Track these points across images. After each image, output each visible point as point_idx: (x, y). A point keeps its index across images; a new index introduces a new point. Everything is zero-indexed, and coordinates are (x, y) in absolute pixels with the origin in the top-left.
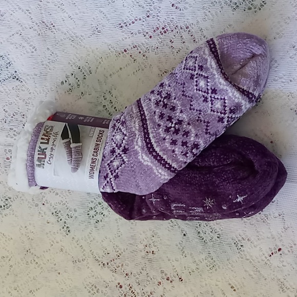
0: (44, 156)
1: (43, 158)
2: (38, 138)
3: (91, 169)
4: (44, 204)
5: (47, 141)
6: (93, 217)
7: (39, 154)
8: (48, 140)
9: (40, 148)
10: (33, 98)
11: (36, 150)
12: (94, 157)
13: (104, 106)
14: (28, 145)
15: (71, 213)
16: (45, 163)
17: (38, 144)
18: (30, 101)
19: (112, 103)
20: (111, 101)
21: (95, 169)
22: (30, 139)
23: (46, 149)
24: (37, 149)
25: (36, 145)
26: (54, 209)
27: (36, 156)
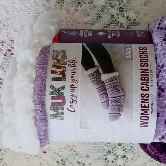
0: (61, 101)
1: (59, 104)
2: (46, 73)
3: (143, 112)
4: (45, 152)
5: (61, 76)
6: (113, 162)
7: (52, 98)
8: (63, 73)
9: (53, 87)
10: (12, 18)
11: (48, 93)
12: (145, 92)
13: (112, 16)
14: (33, 85)
15: (82, 159)
16: (66, 111)
17: (49, 82)
18: (8, 22)
19: (123, 11)
20: (120, 8)
21: (149, 112)
22: (34, 76)
23: (63, 88)
24: (48, 89)
25: (45, 84)
26: (59, 156)
27: (49, 102)
